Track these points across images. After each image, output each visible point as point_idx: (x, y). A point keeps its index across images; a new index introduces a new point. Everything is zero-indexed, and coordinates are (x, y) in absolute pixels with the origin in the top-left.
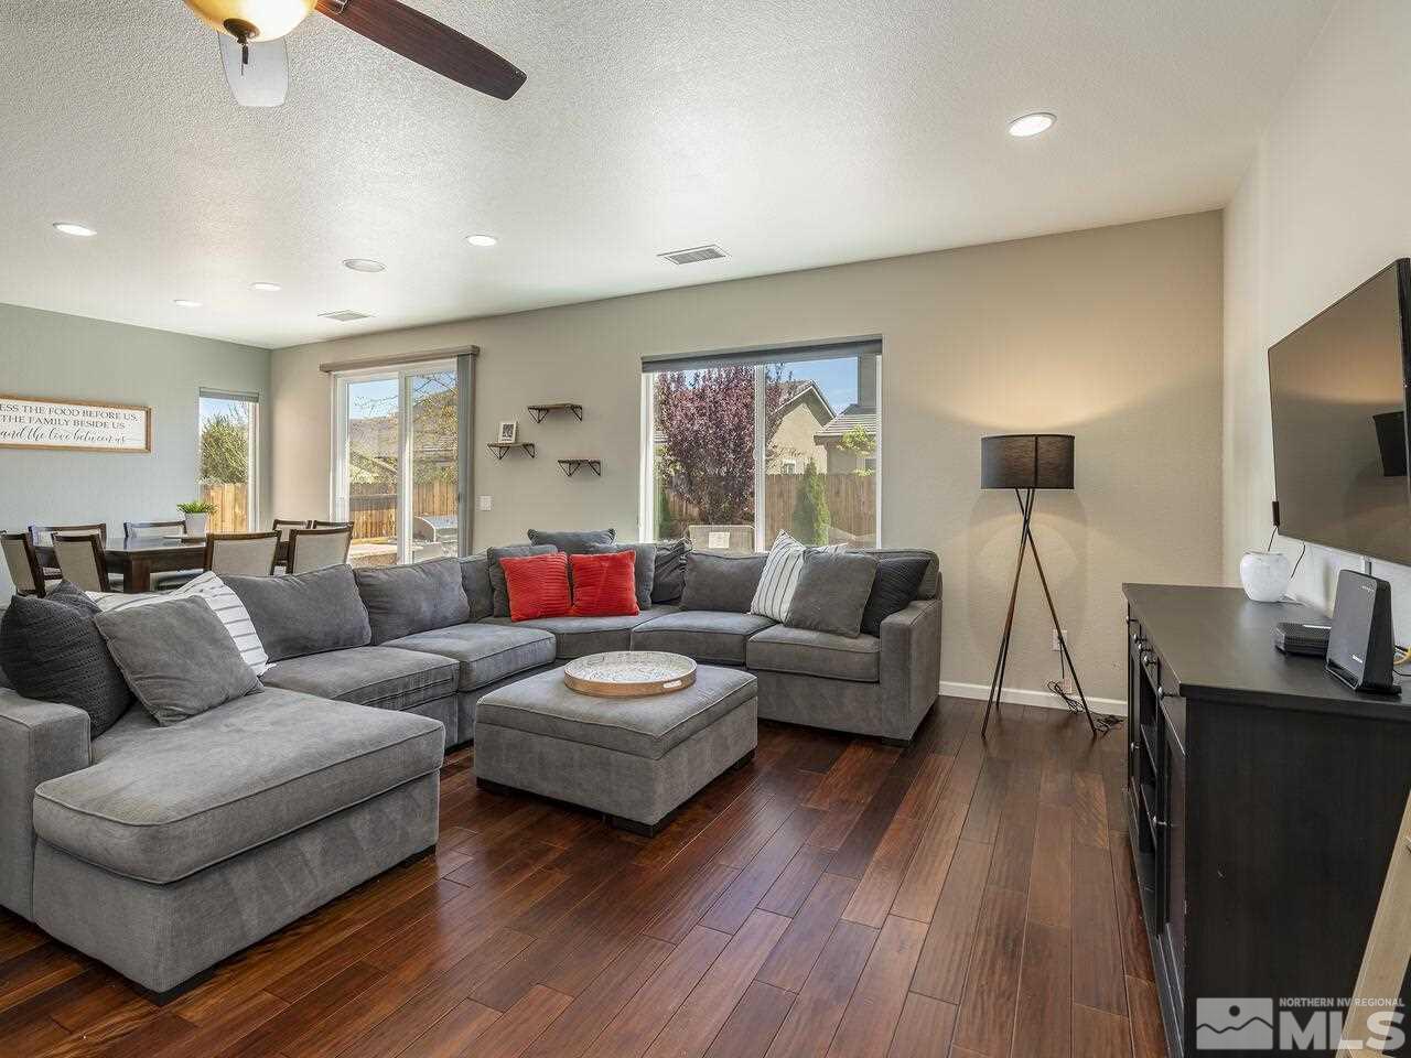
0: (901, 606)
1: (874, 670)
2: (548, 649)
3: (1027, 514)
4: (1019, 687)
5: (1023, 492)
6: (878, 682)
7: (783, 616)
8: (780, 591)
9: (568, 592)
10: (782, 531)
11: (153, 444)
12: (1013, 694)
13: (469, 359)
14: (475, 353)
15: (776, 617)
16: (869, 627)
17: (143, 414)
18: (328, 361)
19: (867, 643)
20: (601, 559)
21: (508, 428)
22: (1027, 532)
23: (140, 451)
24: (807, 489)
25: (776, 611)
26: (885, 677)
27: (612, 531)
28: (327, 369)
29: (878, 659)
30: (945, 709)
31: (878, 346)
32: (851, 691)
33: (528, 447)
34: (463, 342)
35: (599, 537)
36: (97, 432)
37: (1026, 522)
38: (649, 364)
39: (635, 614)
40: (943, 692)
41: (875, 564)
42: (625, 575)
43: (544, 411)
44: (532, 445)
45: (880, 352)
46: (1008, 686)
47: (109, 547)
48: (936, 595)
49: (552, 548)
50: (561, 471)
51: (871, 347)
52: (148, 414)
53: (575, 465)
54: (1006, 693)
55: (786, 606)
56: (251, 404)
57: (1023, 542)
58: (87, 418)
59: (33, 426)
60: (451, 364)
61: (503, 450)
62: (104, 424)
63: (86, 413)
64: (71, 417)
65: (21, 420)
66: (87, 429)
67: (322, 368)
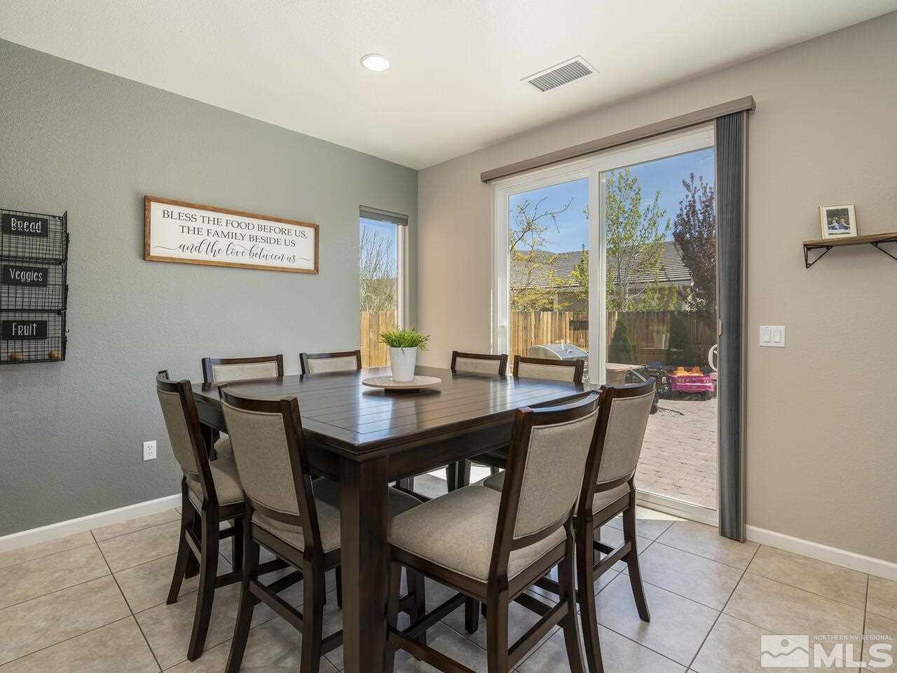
11: (320, 265)
13: (744, 119)
14: (751, 109)
17: (310, 232)
18: (488, 168)
23: (309, 272)
28: (488, 179)
36: (271, 249)
52: (317, 229)
58: (261, 234)
59: (211, 239)
60: (707, 136)
61: (816, 249)
62: (277, 241)
63: (260, 228)
64: (247, 232)
65: (197, 231)
66: (261, 245)
67: (483, 175)
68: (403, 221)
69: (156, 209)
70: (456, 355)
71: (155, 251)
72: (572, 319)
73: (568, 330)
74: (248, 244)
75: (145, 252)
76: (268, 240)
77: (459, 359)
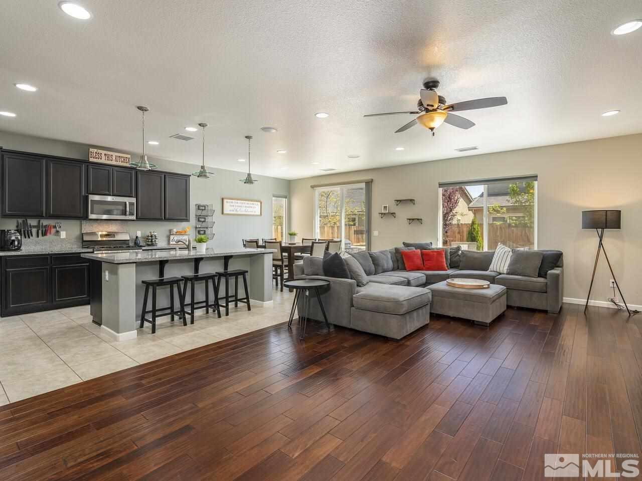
0: (552, 268)
1: (545, 288)
2: (424, 279)
3: (601, 238)
4: (595, 300)
5: (600, 230)
6: (546, 292)
7: (505, 272)
8: (503, 262)
9: (422, 262)
10: (499, 244)
11: (262, 214)
12: (592, 302)
13: (369, 184)
14: (372, 181)
15: (502, 272)
16: (542, 274)
17: (259, 203)
18: (313, 184)
19: (541, 280)
20: (433, 252)
21: (385, 207)
22: (601, 244)
23: (259, 215)
24: (473, 230)
25: (501, 269)
26: (549, 290)
27: (431, 243)
28: (313, 187)
29: (547, 284)
30: (564, 306)
31: (535, 178)
32: (536, 295)
33: (393, 214)
34: (367, 177)
35: (427, 244)
36: (250, 209)
37: (601, 240)
38: (441, 185)
39: (446, 270)
40: (564, 301)
41: (542, 254)
42: (442, 257)
43: (399, 202)
44: (395, 213)
45: (536, 180)
46: (591, 299)
47: (283, 245)
48: (562, 267)
49: (413, 249)
50: (407, 222)
51: (533, 179)
52: (261, 203)
53: (411, 220)
54: (590, 302)
55: (506, 268)
56: (284, 199)
57: (599, 247)
58: (248, 205)
59: (236, 208)
60: (363, 185)
61: (383, 215)
62: (251, 207)
63: (248, 204)
64: (244, 205)
65: (233, 206)
66: (247, 208)
67: (311, 186)
68: (286, 197)
69: (225, 201)
70: (303, 239)
71: (225, 212)
72: (355, 229)
73: (353, 235)
74: (244, 209)
75: (223, 213)
76: (249, 207)
77: (304, 241)
